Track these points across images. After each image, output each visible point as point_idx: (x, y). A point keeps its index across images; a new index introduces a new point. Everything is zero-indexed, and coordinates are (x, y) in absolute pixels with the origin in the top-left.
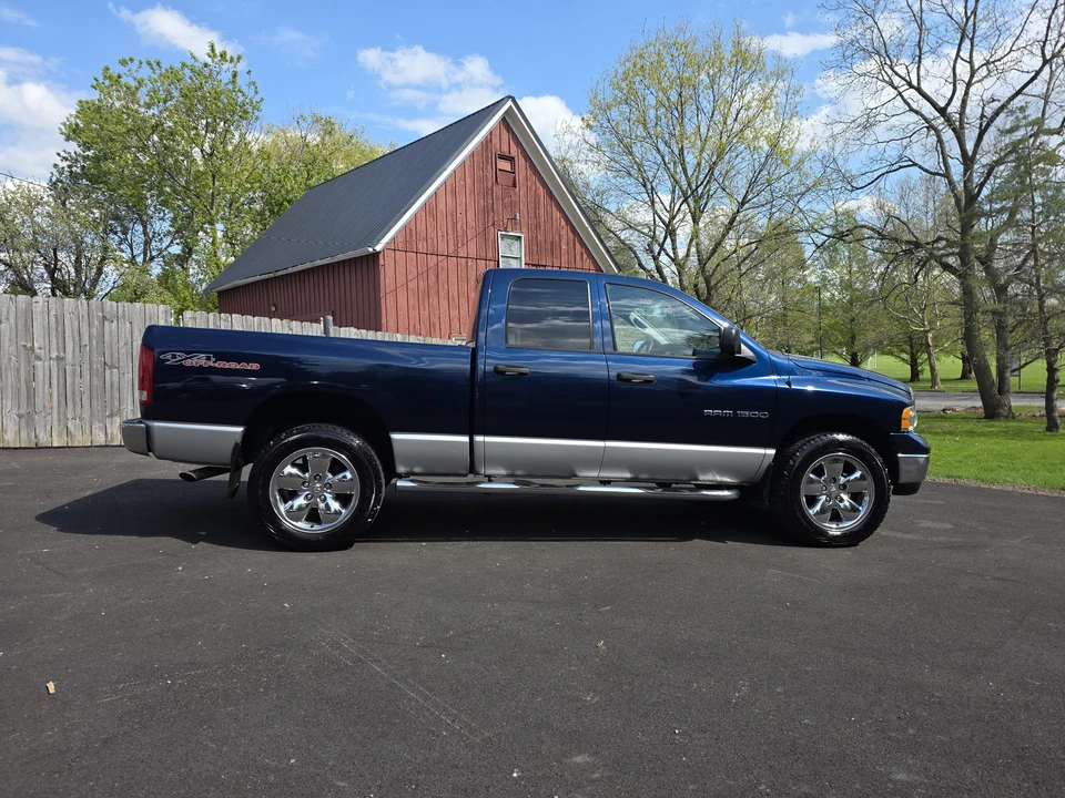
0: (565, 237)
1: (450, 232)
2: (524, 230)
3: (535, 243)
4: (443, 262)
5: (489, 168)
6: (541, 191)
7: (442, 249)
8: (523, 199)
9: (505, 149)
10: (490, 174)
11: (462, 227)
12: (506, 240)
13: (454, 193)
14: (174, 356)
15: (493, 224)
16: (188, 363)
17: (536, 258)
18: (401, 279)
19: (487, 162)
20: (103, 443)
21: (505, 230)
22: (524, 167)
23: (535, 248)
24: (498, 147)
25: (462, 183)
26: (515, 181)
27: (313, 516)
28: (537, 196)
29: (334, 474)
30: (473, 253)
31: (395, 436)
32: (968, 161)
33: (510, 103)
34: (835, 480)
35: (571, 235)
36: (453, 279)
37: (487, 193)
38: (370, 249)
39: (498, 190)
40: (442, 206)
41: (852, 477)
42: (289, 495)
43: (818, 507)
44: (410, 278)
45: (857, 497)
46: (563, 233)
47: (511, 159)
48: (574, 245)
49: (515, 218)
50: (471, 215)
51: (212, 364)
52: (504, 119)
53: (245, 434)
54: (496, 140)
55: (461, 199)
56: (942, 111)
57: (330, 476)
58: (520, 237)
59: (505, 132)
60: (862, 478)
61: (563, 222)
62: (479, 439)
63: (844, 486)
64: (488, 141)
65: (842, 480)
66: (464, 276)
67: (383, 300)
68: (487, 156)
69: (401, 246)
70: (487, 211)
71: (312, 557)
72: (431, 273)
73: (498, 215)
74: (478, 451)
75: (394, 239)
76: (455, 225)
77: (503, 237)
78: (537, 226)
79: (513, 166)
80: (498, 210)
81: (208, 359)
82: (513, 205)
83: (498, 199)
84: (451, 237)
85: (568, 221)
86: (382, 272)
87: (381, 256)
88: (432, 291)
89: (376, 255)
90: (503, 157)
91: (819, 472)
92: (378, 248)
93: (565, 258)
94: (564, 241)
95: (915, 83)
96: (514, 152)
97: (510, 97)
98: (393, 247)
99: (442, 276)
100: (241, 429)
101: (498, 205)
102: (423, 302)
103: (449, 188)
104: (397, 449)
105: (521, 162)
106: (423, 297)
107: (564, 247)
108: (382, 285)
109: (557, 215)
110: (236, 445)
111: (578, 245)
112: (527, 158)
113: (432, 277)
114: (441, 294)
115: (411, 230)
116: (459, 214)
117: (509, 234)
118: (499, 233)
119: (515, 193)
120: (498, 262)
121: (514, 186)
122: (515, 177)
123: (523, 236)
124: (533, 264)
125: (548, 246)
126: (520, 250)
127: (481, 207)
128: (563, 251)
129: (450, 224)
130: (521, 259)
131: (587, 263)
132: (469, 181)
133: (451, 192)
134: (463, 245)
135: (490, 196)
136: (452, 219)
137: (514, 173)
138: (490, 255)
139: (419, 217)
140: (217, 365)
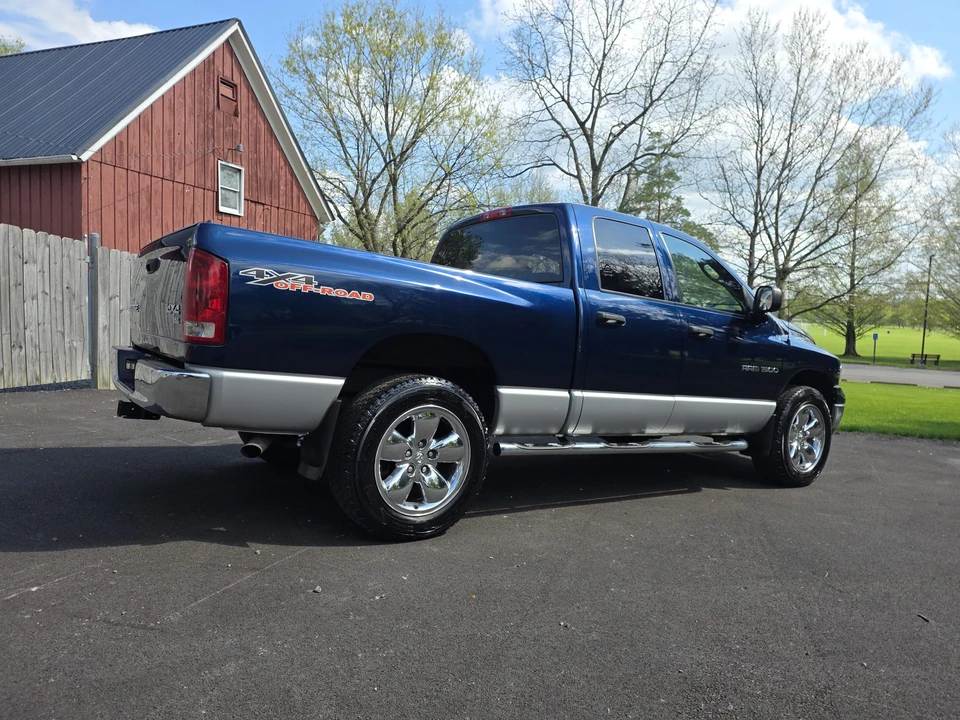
0: (283, 178)
1: (167, 152)
2: (245, 163)
3: (254, 178)
4: (157, 183)
5: (211, 90)
6: (262, 126)
7: (157, 170)
8: (244, 131)
9: (228, 74)
10: (212, 98)
11: (180, 149)
12: (226, 171)
13: (173, 111)
14: (260, 274)
15: (213, 151)
16: (280, 284)
17: (255, 193)
18: (108, 197)
19: (209, 83)
21: (225, 160)
22: (246, 97)
23: (255, 185)
24: (221, 70)
25: (182, 100)
26: (236, 110)
27: (416, 494)
28: (257, 130)
29: (439, 439)
30: (190, 180)
31: (503, 391)
32: (596, 169)
33: (236, 27)
34: (801, 428)
35: (289, 176)
36: (168, 205)
37: (208, 117)
38: (75, 158)
40: (158, 121)
41: (811, 425)
42: (390, 469)
43: (793, 453)
44: (118, 197)
45: (811, 442)
46: (282, 173)
47: (233, 86)
48: (292, 187)
49: (237, 149)
50: (190, 137)
51: (314, 290)
52: (227, 41)
54: (218, 62)
55: (180, 119)
56: (582, 125)
57: (434, 441)
58: (240, 171)
59: (228, 56)
60: (817, 425)
61: (282, 163)
62: (577, 393)
63: (805, 433)
64: (209, 62)
65: (806, 428)
66: (180, 203)
67: (84, 220)
68: (209, 78)
69: (109, 158)
70: (207, 136)
72: (143, 195)
73: (219, 145)
74: (576, 408)
75: (102, 150)
76: (172, 145)
77: (224, 167)
78: (257, 162)
79: (235, 94)
80: (219, 137)
82: (233, 135)
83: (219, 126)
84: (167, 158)
85: (286, 163)
86: (84, 186)
87: (83, 168)
88: (143, 216)
89: (78, 165)
90: (225, 82)
92: (85, 157)
93: (282, 199)
94: (282, 182)
95: (566, 98)
96: (237, 80)
97: (237, 20)
98: (100, 158)
99: (156, 201)
101: (219, 133)
102: (133, 226)
103: (167, 103)
104: (505, 407)
105: (243, 91)
106: (133, 222)
107: (282, 187)
108: (84, 202)
109: (277, 153)
111: (295, 189)
112: (249, 87)
113: (144, 201)
114: (154, 222)
115: (121, 143)
116: (176, 134)
117: (230, 165)
118: (220, 162)
119: (237, 123)
120: (217, 193)
121: (236, 115)
122: (237, 106)
123: (243, 169)
124: (252, 201)
125: (267, 184)
126: (240, 184)
127: (201, 132)
128: (281, 192)
129: (166, 144)
130: (240, 193)
131: (303, 207)
132: (189, 100)
133: (169, 108)
134: (180, 169)
135: (210, 121)
136: (169, 139)
137: (236, 101)
138: (209, 185)
139: (131, 129)
140: (320, 291)
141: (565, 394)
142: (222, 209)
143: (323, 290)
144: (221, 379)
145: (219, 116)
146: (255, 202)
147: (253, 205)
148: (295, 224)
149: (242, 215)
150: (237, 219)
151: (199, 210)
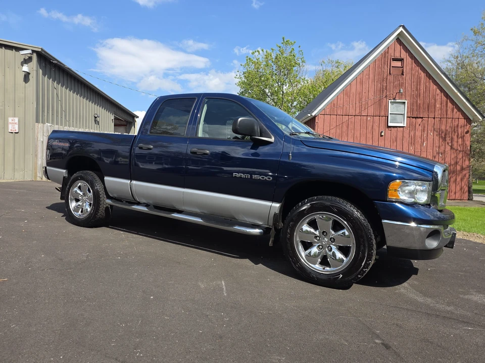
1: (357, 103)
2: (408, 98)
3: (415, 105)
4: (352, 119)
5: (386, 67)
6: (423, 75)
7: (352, 112)
8: (408, 81)
9: (397, 55)
10: (386, 70)
11: (365, 100)
12: (394, 105)
13: (362, 83)
15: (386, 97)
16: (53, 143)
17: (416, 113)
18: (327, 128)
21: (394, 99)
22: (410, 63)
23: (415, 108)
24: (393, 55)
25: (367, 77)
26: (403, 71)
28: (419, 78)
30: (371, 113)
33: (401, 29)
35: (444, 98)
36: (358, 127)
37: (383, 80)
38: (309, 115)
39: (391, 78)
40: (353, 90)
44: (332, 128)
46: (438, 98)
47: (401, 60)
48: (447, 104)
49: (400, 92)
50: (371, 93)
52: (398, 38)
54: (391, 51)
55: (365, 86)
58: (404, 103)
61: (438, 91)
62: (134, 182)
66: (365, 125)
68: (385, 61)
69: (328, 112)
70: (382, 90)
72: (344, 125)
73: (390, 91)
74: (134, 189)
75: (324, 109)
76: (360, 99)
77: (392, 103)
78: (418, 95)
79: (403, 64)
80: (390, 89)
81: (58, 142)
83: (390, 83)
85: (442, 90)
86: (317, 126)
87: (317, 118)
89: (315, 118)
90: (395, 60)
92: (314, 114)
93: (438, 112)
94: (438, 102)
96: (404, 55)
97: (401, 26)
98: (323, 113)
99: (351, 126)
101: (390, 86)
103: (358, 80)
105: (408, 60)
107: (438, 106)
109: (434, 88)
111: (450, 104)
112: (413, 58)
113: (345, 127)
114: (350, 135)
115: (334, 104)
116: (363, 93)
117: (397, 101)
118: (390, 101)
119: (403, 78)
120: (388, 117)
121: (403, 74)
122: (403, 70)
123: (406, 102)
124: (413, 118)
125: (425, 106)
126: (404, 109)
127: (379, 88)
128: (437, 109)
129: (357, 99)
130: (404, 114)
131: (457, 114)
132: (371, 76)
133: (360, 83)
134: (365, 109)
135: (385, 82)
136: (359, 97)
137: (403, 67)
138: (382, 114)
139: (339, 97)
141: (128, 182)
142: (390, 124)
143: (60, 144)
146: (416, 118)
147: (414, 119)
148: (448, 125)
149: (405, 125)
150: (402, 129)
151: (376, 128)
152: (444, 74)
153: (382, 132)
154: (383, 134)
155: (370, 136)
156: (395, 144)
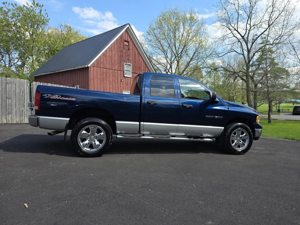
0: (143, 65)
1: (110, 62)
2: (132, 63)
3: (134, 67)
4: (108, 70)
5: (122, 44)
6: (137, 52)
7: (108, 67)
8: (131, 54)
9: (126, 39)
10: (122, 46)
11: (114, 61)
12: (126, 65)
13: (112, 51)
14: (47, 95)
15: (123, 60)
16: (52, 98)
17: (135, 71)
18: (95, 75)
20: (6, 123)
21: (126, 62)
22: (132, 44)
24: (124, 38)
25: (114, 48)
26: (129, 48)
27: (91, 146)
28: (135, 53)
29: (98, 133)
30: (117, 69)
31: (117, 122)
32: (249, 51)
33: (128, 26)
34: (239, 136)
35: (144, 65)
36: (111, 76)
37: (121, 51)
38: (87, 66)
40: (108, 54)
41: (243, 135)
42: (84, 140)
43: (234, 144)
44: (98, 75)
45: (244, 141)
46: (143, 64)
47: (128, 42)
48: (145, 68)
49: (129, 59)
50: (116, 57)
51: (60, 98)
52: (126, 30)
53: (70, 120)
54: (124, 36)
55: (113, 53)
56: (243, 37)
57: (96, 134)
58: (130, 65)
59: (126, 34)
60: (246, 135)
61: (142, 61)
62: (142, 123)
63: (241, 137)
64: (122, 36)
65: (241, 136)
66: (114, 75)
67: (90, 81)
68: (121, 41)
69: (95, 65)
70: (121, 56)
71: (91, 159)
72: (104, 74)
73: (124, 58)
74: (142, 127)
75: (94, 63)
76: (112, 60)
77: (126, 64)
78: (135, 62)
79: (129, 44)
81: (59, 96)
82: (128, 55)
83: (124, 53)
84: (110, 63)
85: (144, 61)
86: (90, 73)
87: (90, 68)
88: (105, 79)
89: (88, 68)
90: (126, 41)
91: (235, 134)
92: (89, 65)
93: (142, 72)
94: (143, 67)
95: (236, 29)
96: (129, 40)
97: (128, 24)
98: (93, 65)
99: (108, 75)
100: (69, 119)
101: (124, 55)
102: (102, 82)
103: (110, 49)
104: (117, 126)
105: (131, 43)
106: (102, 81)
107: (142, 68)
108: (90, 77)
109: (141, 59)
110: (67, 124)
111: (146, 68)
112: (133, 42)
113: (105, 75)
114: (107, 80)
115: (98, 61)
116: (113, 57)
119: (129, 52)
120: (124, 71)
121: (129, 50)
125: (138, 68)
126: (130, 68)
127: (119, 55)
128: (142, 70)
129: (110, 60)
130: (130, 71)
132: (116, 48)
134: (114, 66)
135: (122, 52)
136: (111, 58)
137: (129, 46)
138: (122, 70)
139: (101, 57)
140: (61, 98)
141: (138, 123)
142: (125, 76)
143: (62, 98)
144: (40, 118)
145: (124, 51)
147: (134, 74)
150: (130, 78)
151: (119, 77)
152: (145, 53)
153: (122, 80)
154: (122, 81)
155: (116, 81)
156: (127, 86)
